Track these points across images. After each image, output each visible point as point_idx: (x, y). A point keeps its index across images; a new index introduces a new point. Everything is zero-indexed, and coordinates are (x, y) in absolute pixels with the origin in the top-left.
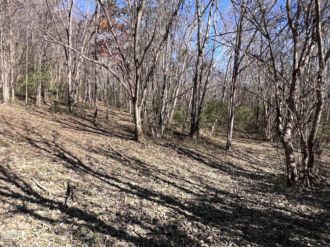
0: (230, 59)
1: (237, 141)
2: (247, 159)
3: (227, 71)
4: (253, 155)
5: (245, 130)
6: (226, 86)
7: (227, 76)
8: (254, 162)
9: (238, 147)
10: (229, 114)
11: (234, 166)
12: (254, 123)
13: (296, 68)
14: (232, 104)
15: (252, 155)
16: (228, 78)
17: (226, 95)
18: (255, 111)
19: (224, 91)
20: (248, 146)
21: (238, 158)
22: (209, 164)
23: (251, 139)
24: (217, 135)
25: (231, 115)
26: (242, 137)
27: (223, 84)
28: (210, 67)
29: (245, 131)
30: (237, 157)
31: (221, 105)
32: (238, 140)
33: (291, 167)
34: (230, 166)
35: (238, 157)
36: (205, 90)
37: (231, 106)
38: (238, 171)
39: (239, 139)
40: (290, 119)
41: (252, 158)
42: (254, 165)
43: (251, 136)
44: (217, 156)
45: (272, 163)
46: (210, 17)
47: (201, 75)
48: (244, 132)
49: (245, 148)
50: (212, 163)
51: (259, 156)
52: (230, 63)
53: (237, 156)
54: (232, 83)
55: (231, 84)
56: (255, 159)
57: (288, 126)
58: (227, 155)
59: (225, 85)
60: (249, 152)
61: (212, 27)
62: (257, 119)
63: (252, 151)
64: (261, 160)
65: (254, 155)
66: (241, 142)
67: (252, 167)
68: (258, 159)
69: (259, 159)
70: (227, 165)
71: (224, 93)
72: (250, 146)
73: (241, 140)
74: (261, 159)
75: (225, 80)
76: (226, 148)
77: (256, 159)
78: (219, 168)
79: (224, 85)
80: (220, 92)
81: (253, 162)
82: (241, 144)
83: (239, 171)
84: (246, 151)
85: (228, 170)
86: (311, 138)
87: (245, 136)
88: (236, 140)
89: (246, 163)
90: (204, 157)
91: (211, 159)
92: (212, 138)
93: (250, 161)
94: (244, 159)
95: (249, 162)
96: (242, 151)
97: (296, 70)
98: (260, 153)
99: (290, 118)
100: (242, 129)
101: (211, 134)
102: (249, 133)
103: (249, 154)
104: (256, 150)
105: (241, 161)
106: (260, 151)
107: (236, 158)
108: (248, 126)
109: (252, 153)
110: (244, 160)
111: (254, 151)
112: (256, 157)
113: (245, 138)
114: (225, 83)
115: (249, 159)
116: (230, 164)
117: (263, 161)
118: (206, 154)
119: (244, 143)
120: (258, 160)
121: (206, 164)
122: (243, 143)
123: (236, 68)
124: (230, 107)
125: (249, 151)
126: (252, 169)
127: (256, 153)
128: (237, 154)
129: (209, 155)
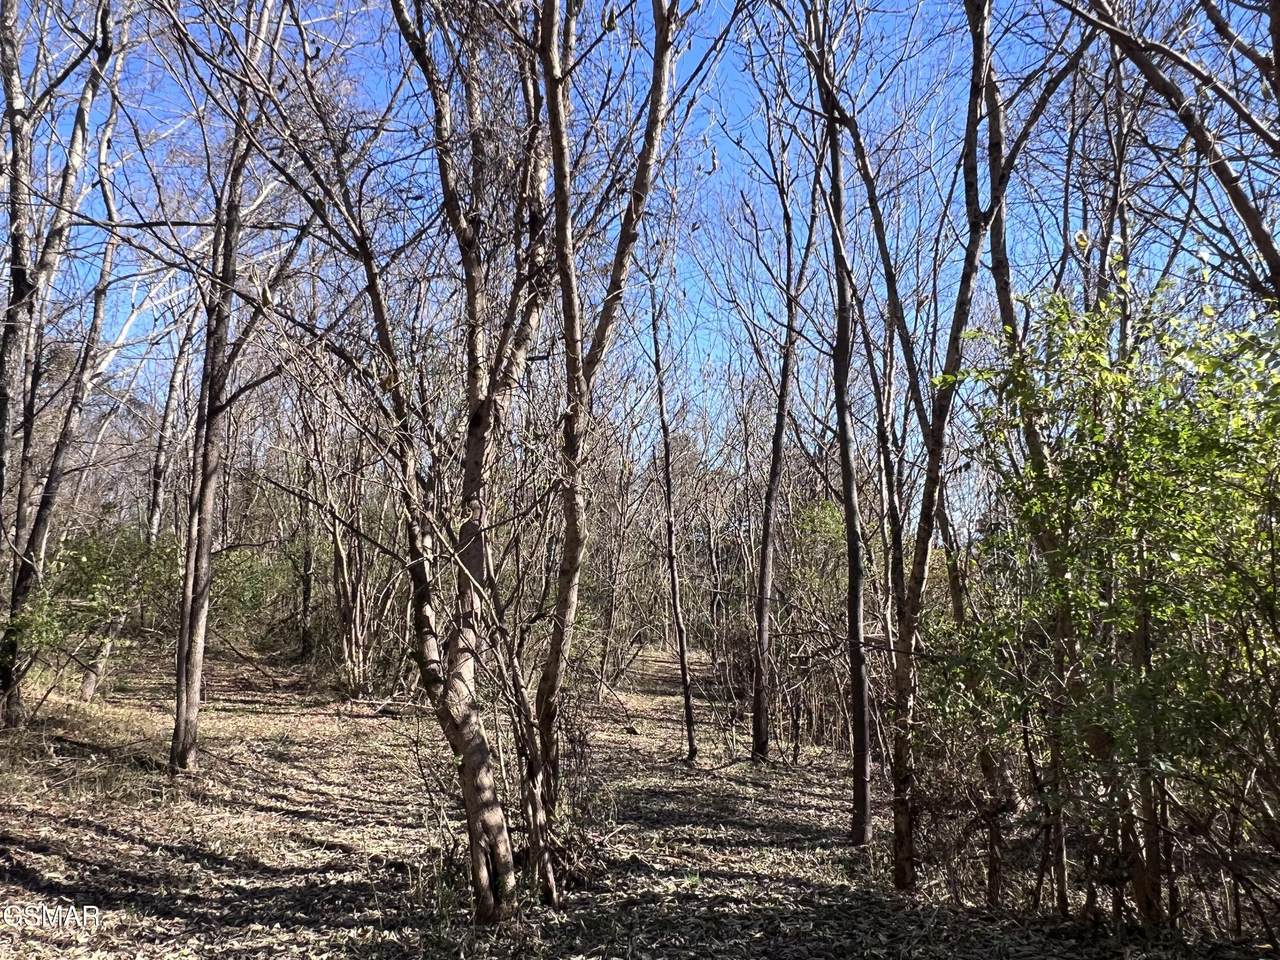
0: (181, 348)
1: (224, 710)
2: (278, 797)
3: (170, 398)
4: (301, 768)
5: (257, 650)
6: (167, 462)
7: (170, 419)
8: (307, 808)
9: (226, 743)
10: (184, 594)
11: (216, 861)
12: (292, 616)
13: (482, 397)
14: (199, 546)
15: (295, 771)
16: (174, 427)
17: (166, 501)
18: (296, 568)
19: (156, 486)
20: (272, 726)
21: (232, 804)
22: (70, 891)
23: (287, 688)
24: (122, 690)
25: (194, 600)
26: (247, 686)
27: (153, 455)
28: (83, 368)
29: (255, 655)
30: (227, 797)
31: (141, 550)
32: (230, 701)
33: (487, 829)
34: (197, 867)
35: (232, 795)
36: (54, 476)
37: (193, 557)
38: (239, 890)
39: (234, 698)
40: (471, 612)
41: (296, 788)
42: (311, 824)
43: (285, 676)
44: (122, 819)
45: (385, 792)
46: (79, 133)
47: (32, 403)
48: (249, 660)
49: (264, 740)
50: (94, 872)
51: (329, 769)
52: (183, 363)
53: (227, 793)
54: (196, 450)
55: (191, 454)
56: (313, 792)
57: (461, 644)
58: (174, 798)
59: (163, 459)
60: (281, 758)
61: (94, 186)
62: (306, 599)
63: (294, 750)
64: (336, 790)
65: (306, 769)
66: (243, 710)
67: (305, 840)
68: (324, 788)
69: (329, 784)
70: (177, 867)
71: (155, 495)
72: (282, 724)
73: (242, 701)
74: (338, 785)
75: (161, 437)
76: (172, 761)
77: (314, 788)
78: (130, 898)
79: (157, 457)
80: (139, 486)
81: (304, 809)
82: (242, 721)
83: (243, 882)
84: (270, 755)
85: (188, 898)
86: (550, 683)
87: (257, 678)
88: (220, 705)
89: (273, 824)
90: (42, 847)
91: (83, 848)
92: (94, 710)
93: (291, 808)
94: (263, 802)
95: (288, 812)
96: (251, 761)
97: (483, 402)
98: (327, 755)
99: (468, 609)
100: (243, 647)
101: (90, 691)
102: (273, 662)
103: (285, 770)
104: (310, 743)
105: (246, 818)
106: (330, 743)
107: (226, 804)
108: (269, 632)
109: (297, 759)
110: (262, 809)
111: (306, 749)
112: (315, 775)
113: (260, 690)
114: (160, 447)
115: (284, 797)
116: (194, 852)
117: (347, 792)
118: (55, 819)
119: (257, 713)
120: (323, 794)
121: (51, 890)
122: (252, 712)
123: (213, 380)
124: (188, 558)
125: (281, 752)
126: (304, 852)
127: (313, 756)
128: (227, 783)
129: (75, 824)
